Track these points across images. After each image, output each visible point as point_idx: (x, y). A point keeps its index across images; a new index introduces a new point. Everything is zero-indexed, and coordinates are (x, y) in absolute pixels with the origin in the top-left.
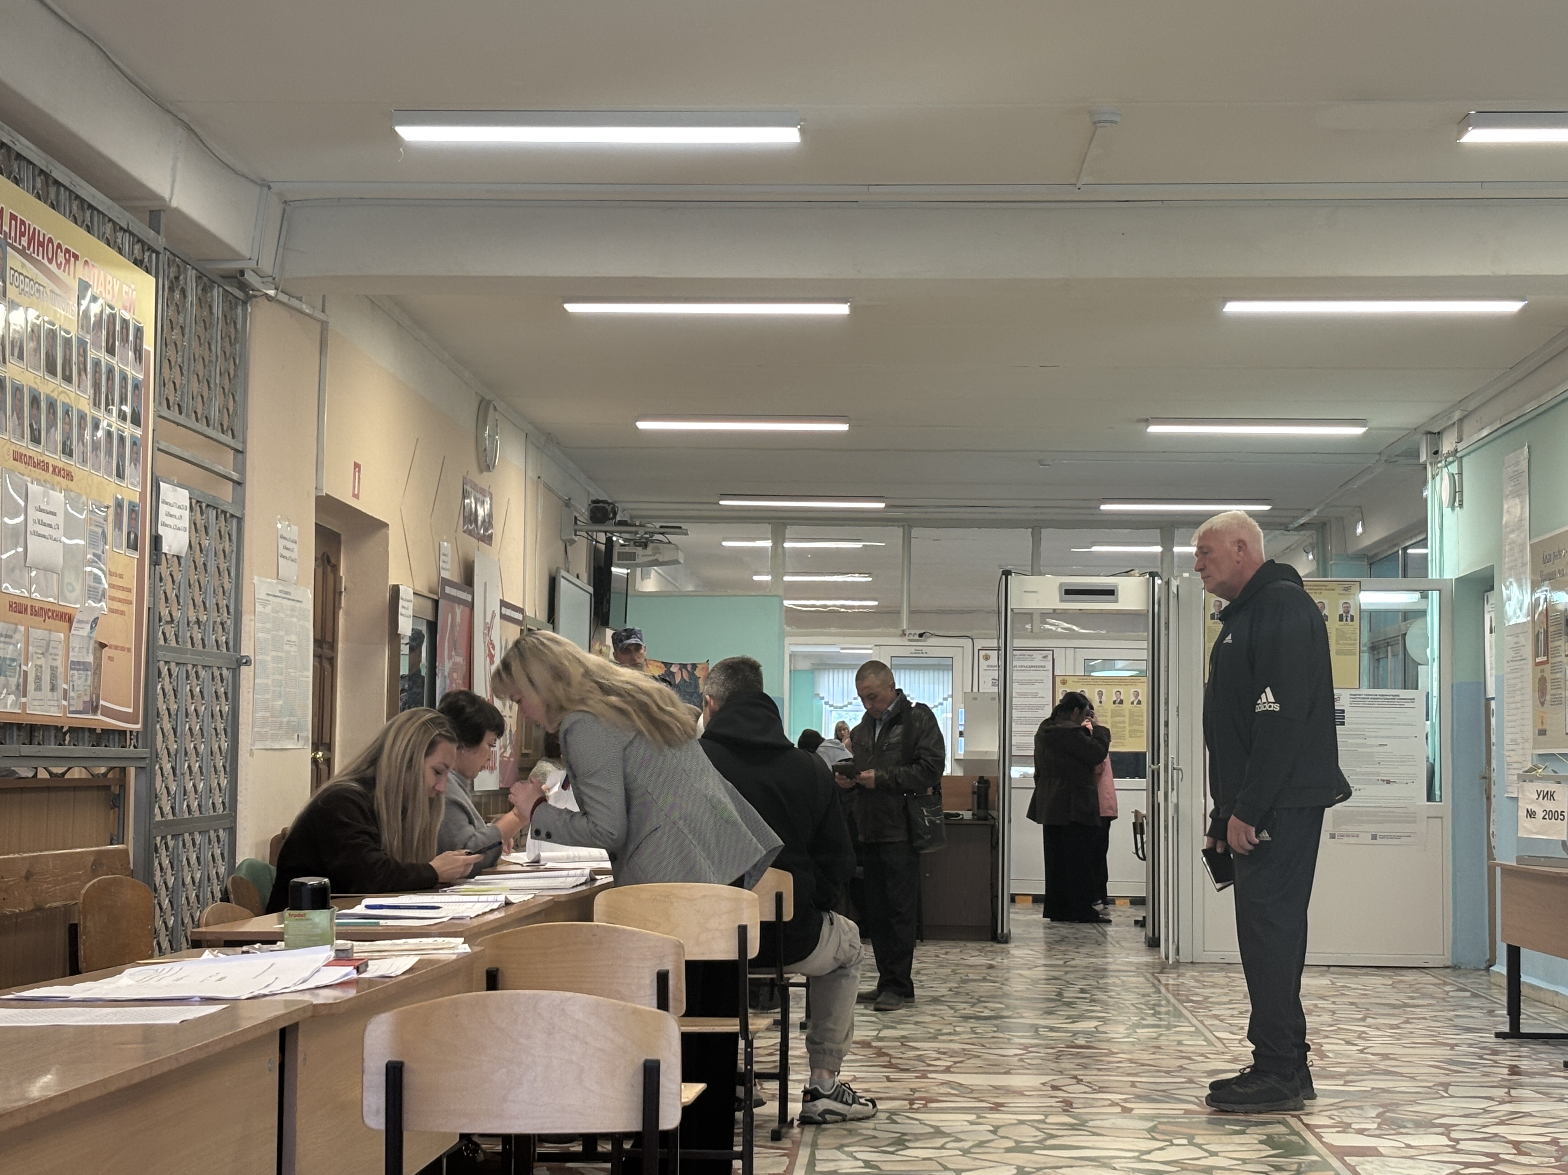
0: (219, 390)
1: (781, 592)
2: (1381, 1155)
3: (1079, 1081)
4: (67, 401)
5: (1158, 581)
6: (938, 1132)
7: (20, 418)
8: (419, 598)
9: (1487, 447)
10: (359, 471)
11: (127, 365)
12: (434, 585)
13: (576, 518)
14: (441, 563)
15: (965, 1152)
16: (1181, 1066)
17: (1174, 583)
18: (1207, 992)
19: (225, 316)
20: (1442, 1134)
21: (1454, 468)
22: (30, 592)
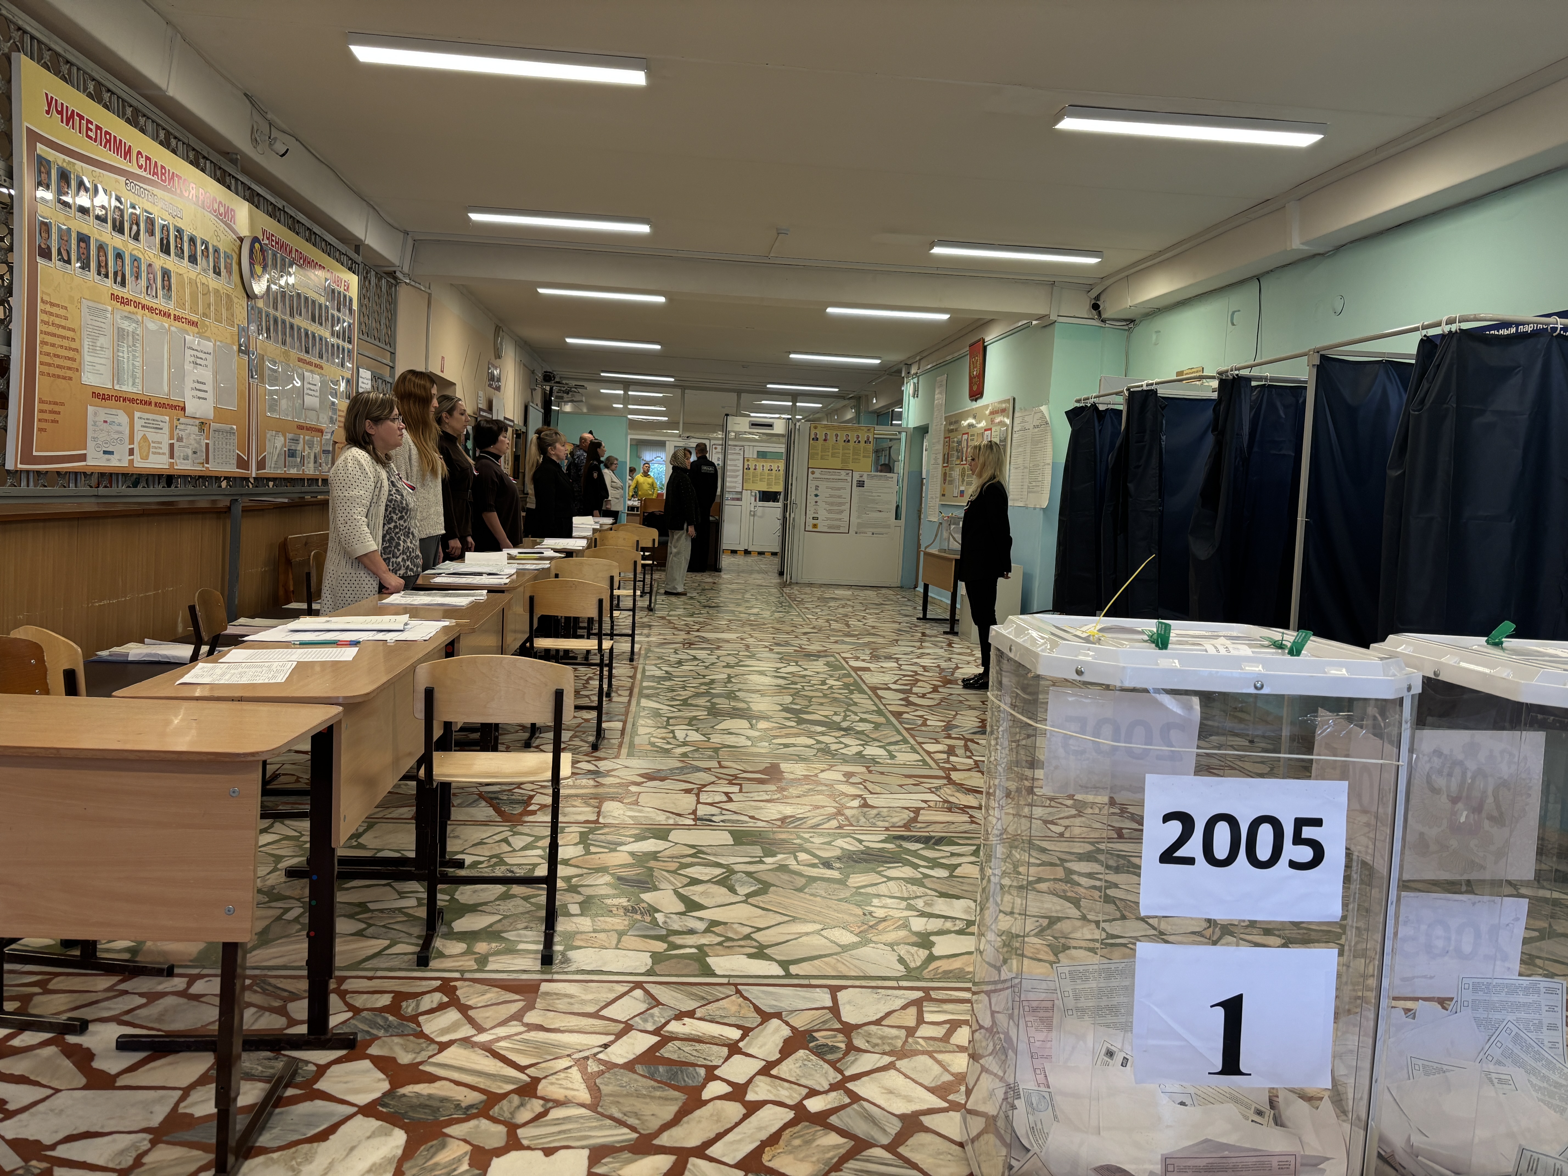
0: (384, 326)
1: (626, 412)
2: (871, 671)
3: (752, 637)
4: (320, 334)
5: (790, 421)
6: (695, 658)
7: (301, 343)
9: (930, 373)
10: (444, 361)
11: (345, 316)
13: (536, 379)
14: (479, 401)
15: (707, 667)
17: (798, 424)
18: (803, 596)
19: (387, 292)
20: (895, 662)
21: (915, 380)
22: (305, 420)
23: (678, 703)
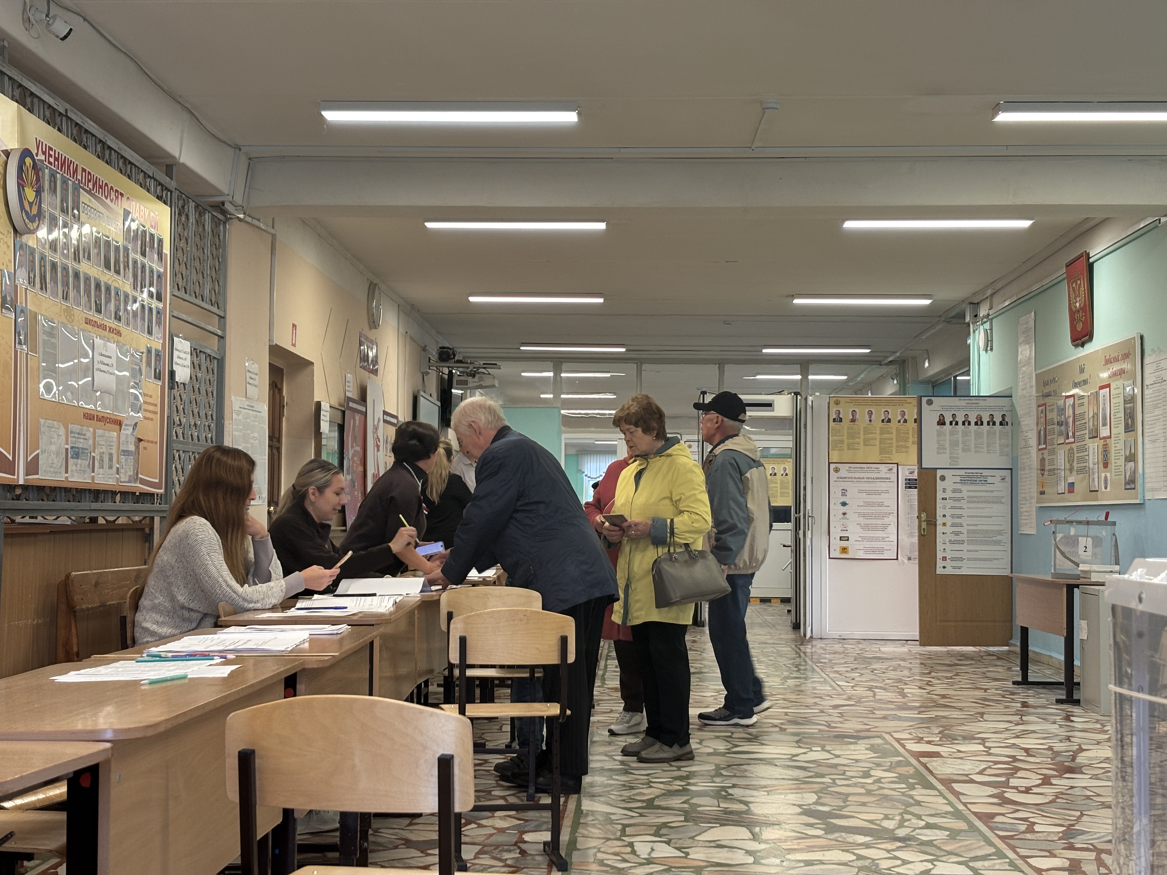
0: (209, 278)
1: (559, 405)
2: (942, 757)
4: (117, 286)
5: (799, 398)
7: (89, 297)
8: (333, 409)
9: (1009, 312)
10: (296, 329)
11: (153, 263)
12: (342, 401)
13: (429, 358)
14: (347, 388)
16: (815, 703)
17: (810, 398)
18: (830, 656)
19: (213, 231)
20: (980, 744)
21: (987, 326)
22: (95, 407)
23: (639, 804)
